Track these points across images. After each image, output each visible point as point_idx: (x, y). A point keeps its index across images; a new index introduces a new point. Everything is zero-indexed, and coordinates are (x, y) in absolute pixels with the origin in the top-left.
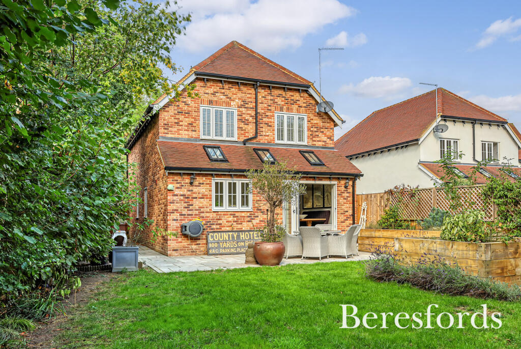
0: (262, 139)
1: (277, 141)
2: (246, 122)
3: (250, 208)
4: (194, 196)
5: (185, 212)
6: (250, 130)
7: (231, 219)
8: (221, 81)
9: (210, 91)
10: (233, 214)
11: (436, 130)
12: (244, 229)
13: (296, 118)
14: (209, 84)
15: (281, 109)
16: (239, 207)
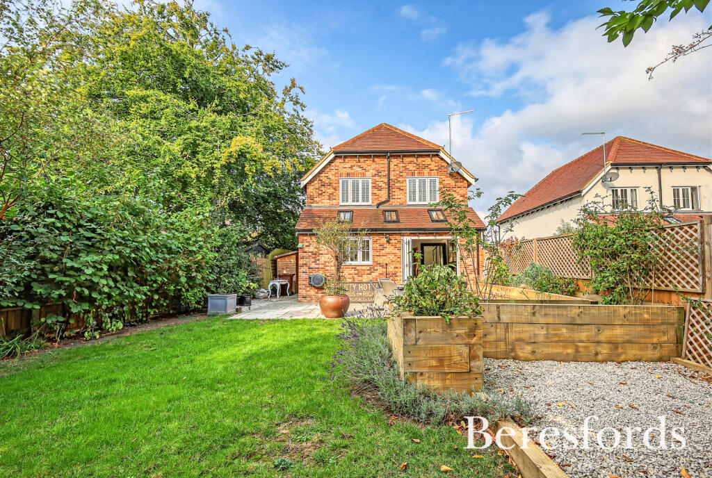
0: (395, 203)
1: (409, 203)
2: (380, 189)
3: (370, 262)
4: (321, 252)
5: (313, 265)
6: (383, 195)
7: (353, 271)
9: (348, 165)
10: (354, 268)
12: (364, 281)
13: (428, 181)
14: (347, 160)
15: (413, 174)
16: (359, 261)
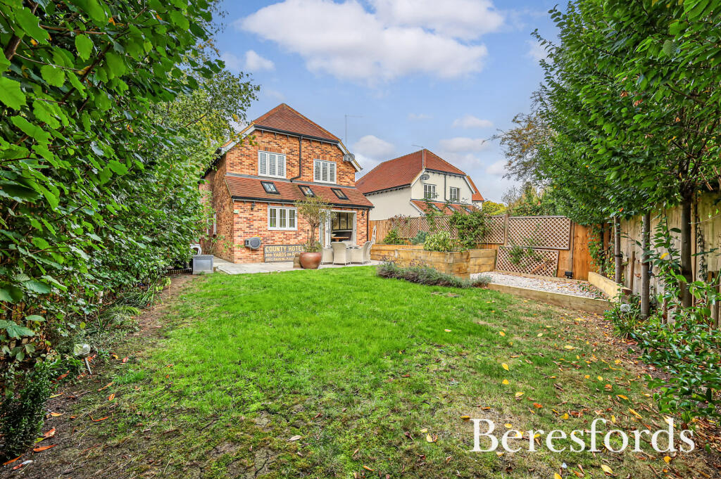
0: (305, 179)
1: (315, 181)
2: (293, 166)
3: (296, 228)
4: (254, 218)
5: (247, 230)
6: (296, 171)
7: (282, 236)
8: (274, 133)
9: (266, 140)
10: (283, 232)
11: (422, 178)
12: (291, 243)
13: (329, 164)
14: (265, 135)
15: (318, 157)
16: (287, 228)
